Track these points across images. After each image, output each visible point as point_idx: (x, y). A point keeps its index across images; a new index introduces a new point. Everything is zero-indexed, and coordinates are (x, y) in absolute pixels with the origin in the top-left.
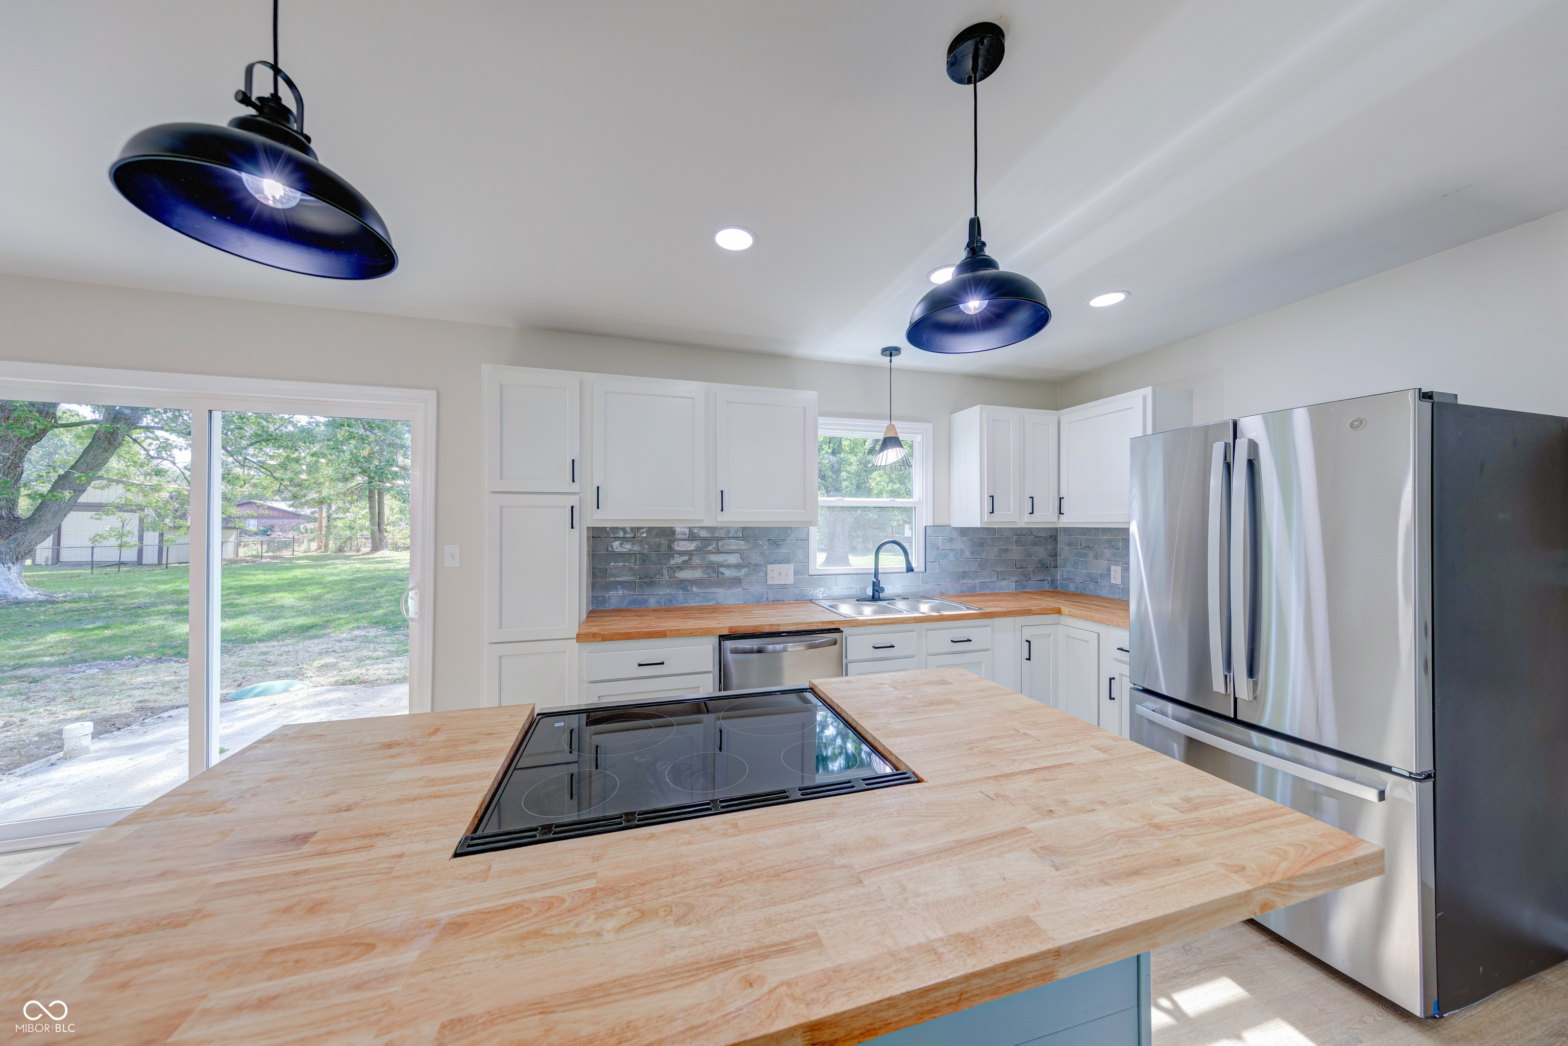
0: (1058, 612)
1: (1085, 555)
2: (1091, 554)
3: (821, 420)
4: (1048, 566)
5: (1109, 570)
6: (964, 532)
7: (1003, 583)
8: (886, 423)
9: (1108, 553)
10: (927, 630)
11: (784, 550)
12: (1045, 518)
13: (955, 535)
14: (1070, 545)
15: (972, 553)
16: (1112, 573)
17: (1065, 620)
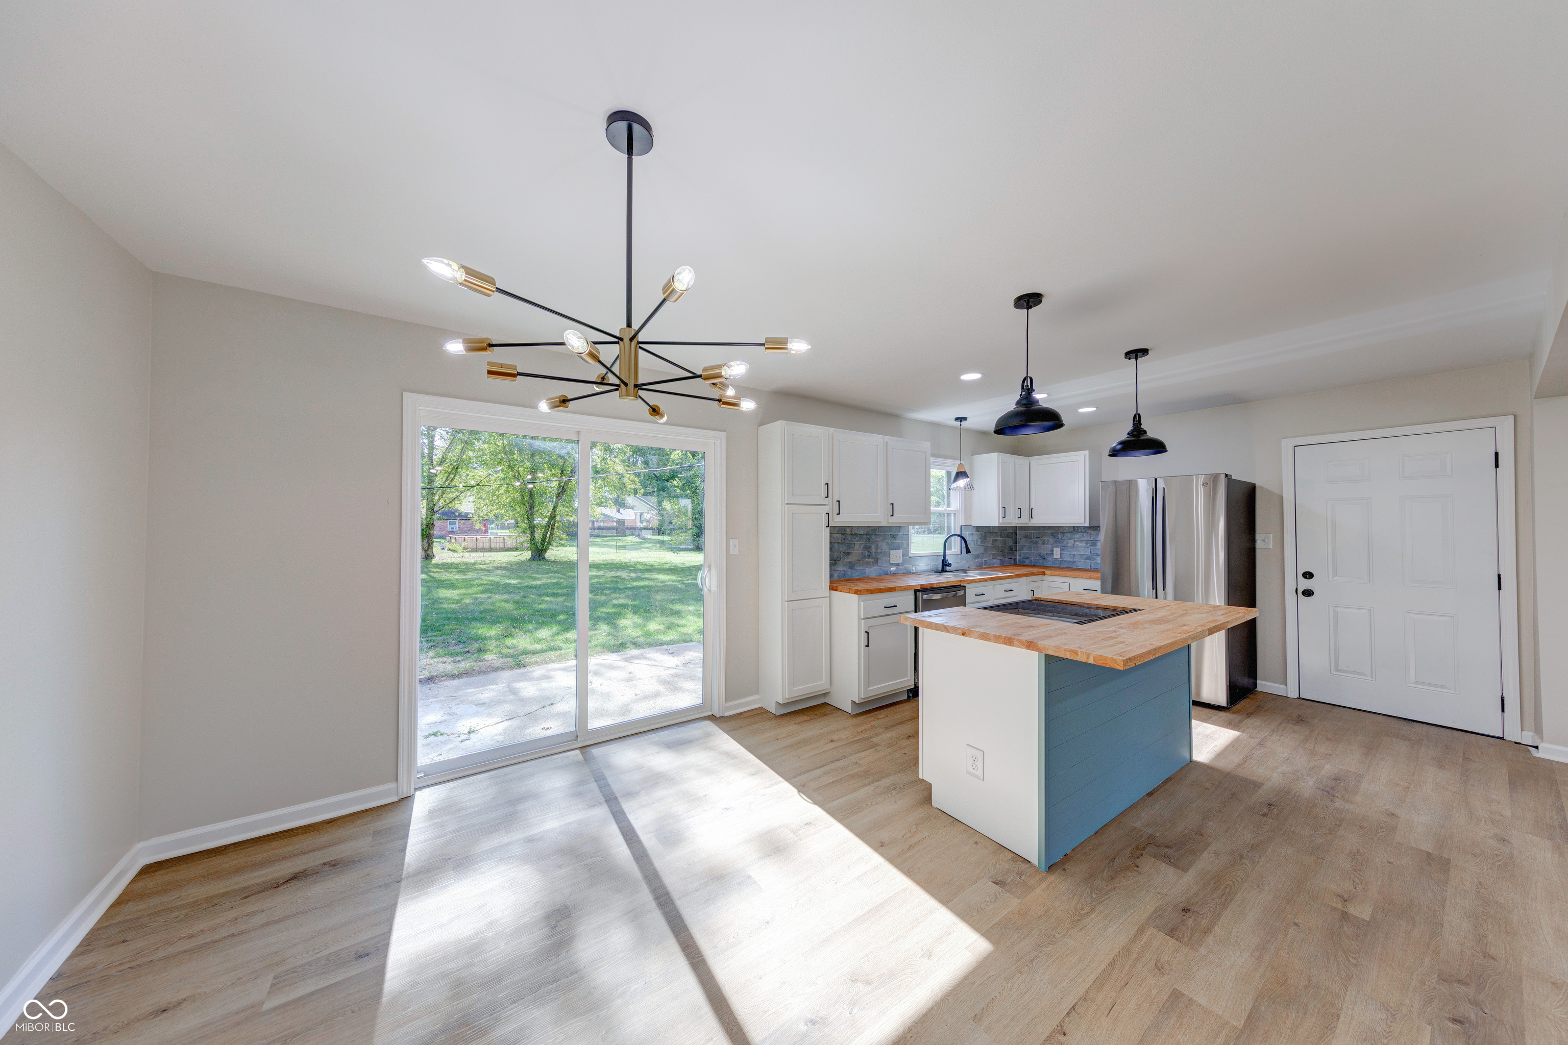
0: (1044, 574)
1: (1036, 543)
2: (1040, 542)
3: (932, 459)
4: (1012, 550)
5: (1052, 551)
6: (978, 528)
7: (995, 561)
8: (959, 462)
9: (1051, 541)
10: (995, 585)
11: (898, 541)
12: (1024, 521)
13: (974, 531)
14: (1025, 536)
15: (981, 542)
16: (1055, 553)
17: (1046, 578)
